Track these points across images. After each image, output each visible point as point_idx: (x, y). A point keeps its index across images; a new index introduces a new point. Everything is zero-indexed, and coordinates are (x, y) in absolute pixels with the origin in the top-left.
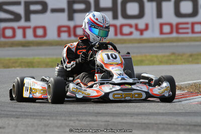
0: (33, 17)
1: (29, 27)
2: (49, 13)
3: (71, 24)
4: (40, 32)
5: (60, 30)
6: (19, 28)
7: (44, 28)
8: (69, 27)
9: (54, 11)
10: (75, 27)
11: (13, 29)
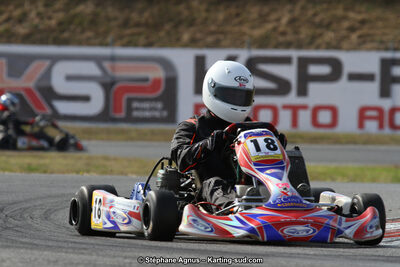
0: (313, 87)
1: (304, 107)
2: (344, 81)
3: (386, 104)
4: (325, 117)
5: (363, 115)
6: (285, 107)
7: (334, 110)
8: (380, 110)
9: (354, 77)
10: (393, 111)
11: (274, 109)
